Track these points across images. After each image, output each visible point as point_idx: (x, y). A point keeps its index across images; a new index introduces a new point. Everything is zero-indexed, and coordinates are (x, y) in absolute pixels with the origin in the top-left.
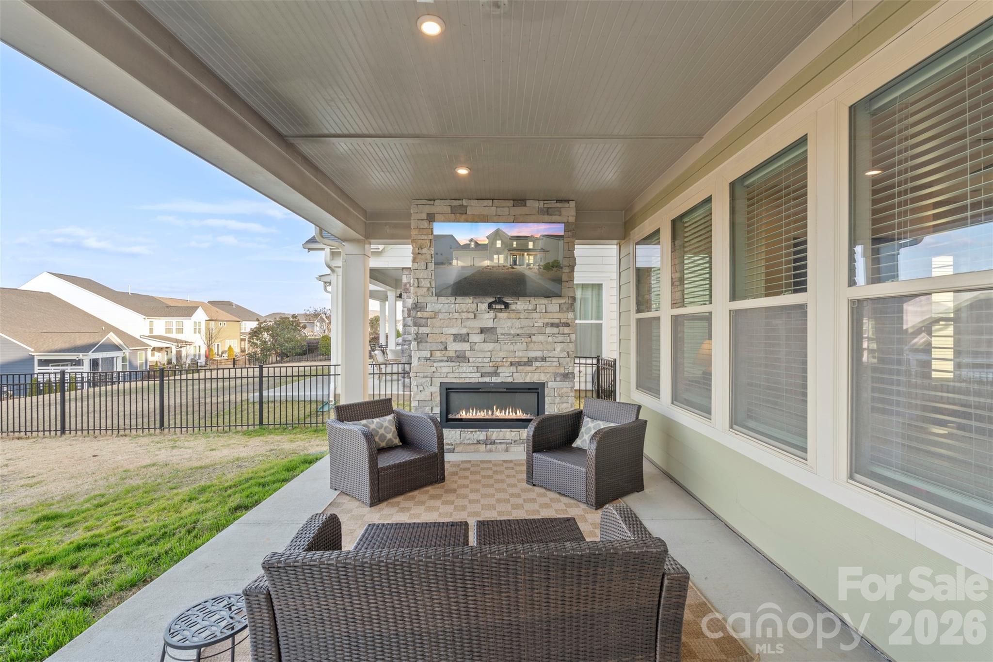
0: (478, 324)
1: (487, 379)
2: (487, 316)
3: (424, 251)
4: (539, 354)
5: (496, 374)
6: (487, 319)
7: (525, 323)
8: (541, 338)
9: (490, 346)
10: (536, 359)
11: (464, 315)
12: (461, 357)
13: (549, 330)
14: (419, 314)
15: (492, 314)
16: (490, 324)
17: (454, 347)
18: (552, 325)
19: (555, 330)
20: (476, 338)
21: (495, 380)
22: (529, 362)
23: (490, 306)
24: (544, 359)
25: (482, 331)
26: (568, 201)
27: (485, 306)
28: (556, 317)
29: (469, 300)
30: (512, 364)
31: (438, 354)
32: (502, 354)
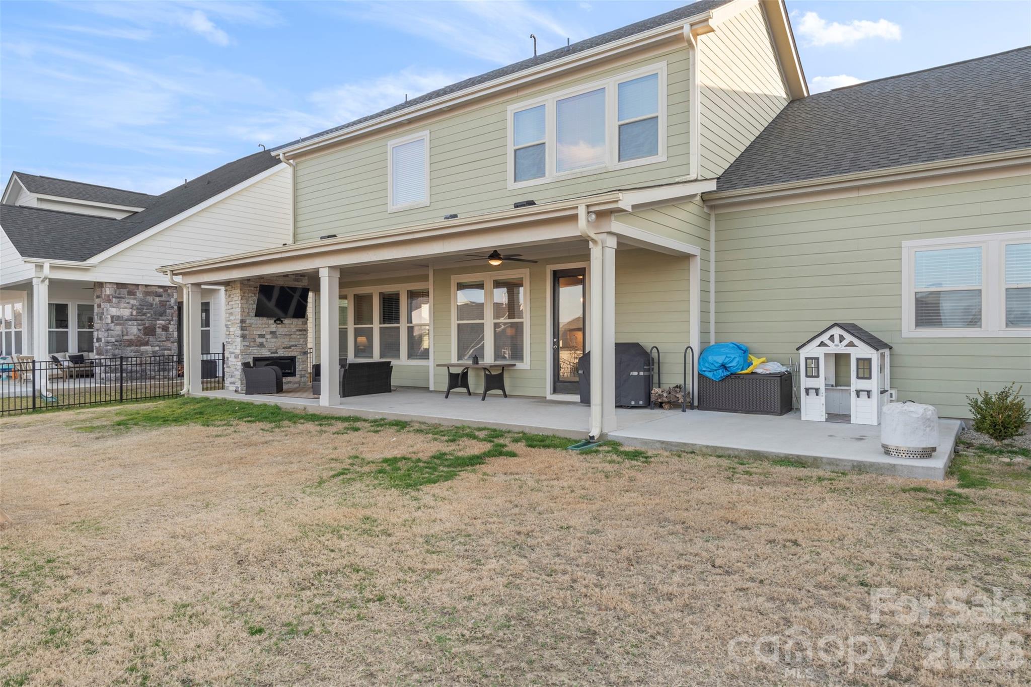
0: (269, 330)
1: (273, 355)
2: (273, 326)
3: (246, 295)
4: (294, 343)
5: (276, 352)
6: (273, 327)
7: (289, 329)
8: (295, 336)
9: (274, 340)
10: (293, 346)
11: (264, 326)
12: (262, 345)
13: (297, 333)
14: (244, 325)
15: (275, 325)
16: (274, 330)
17: (259, 340)
18: (300, 331)
19: (300, 333)
20: (268, 336)
21: (276, 355)
22: (290, 348)
23: (275, 322)
24: (296, 346)
25: (272, 333)
26: (304, 276)
27: (272, 321)
28: (300, 327)
29: (265, 319)
30: (284, 348)
31: (252, 344)
32: (279, 344)
